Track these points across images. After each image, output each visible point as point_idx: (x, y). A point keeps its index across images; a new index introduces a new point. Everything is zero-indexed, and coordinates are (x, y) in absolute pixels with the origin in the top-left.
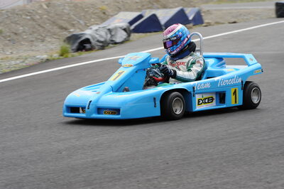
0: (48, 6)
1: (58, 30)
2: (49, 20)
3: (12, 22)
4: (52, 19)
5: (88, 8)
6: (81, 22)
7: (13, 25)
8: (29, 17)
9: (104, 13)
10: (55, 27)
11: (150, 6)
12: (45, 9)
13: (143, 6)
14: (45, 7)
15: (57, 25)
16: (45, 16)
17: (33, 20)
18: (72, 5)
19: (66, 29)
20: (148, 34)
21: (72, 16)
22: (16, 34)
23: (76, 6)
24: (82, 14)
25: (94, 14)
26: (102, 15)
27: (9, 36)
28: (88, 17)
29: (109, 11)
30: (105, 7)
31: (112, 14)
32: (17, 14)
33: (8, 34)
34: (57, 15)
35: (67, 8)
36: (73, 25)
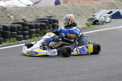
0: (72, 6)
1: (77, 16)
2: (73, 11)
3: (60, 12)
4: (74, 11)
5: (87, 7)
6: (86, 13)
7: (60, 13)
8: (65, 10)
9: (94, 10)
10: (76, 15)
11: (111, 8)
12: (71, 7)
13: (108, 7)
14: (71, 6)
15: (76, 14)
16: (72, 10)
17: (67, 11)
18: (81, 6)
19: (80, 16)
20: (116, 19)
21: (82, 10)
22: (61, 16)
23: (82, 6)
24: (85, 10)
25: (90, 10)
26: (93, 11)
27: (59, 17)
28: (88, 11)
29: (96, 9)
30: (94, 7)
31: (97, 10)
32: (61, 8)
33: (59, 16)
34: (76, 9)
35: (79, 7)
36: (83, 14)
